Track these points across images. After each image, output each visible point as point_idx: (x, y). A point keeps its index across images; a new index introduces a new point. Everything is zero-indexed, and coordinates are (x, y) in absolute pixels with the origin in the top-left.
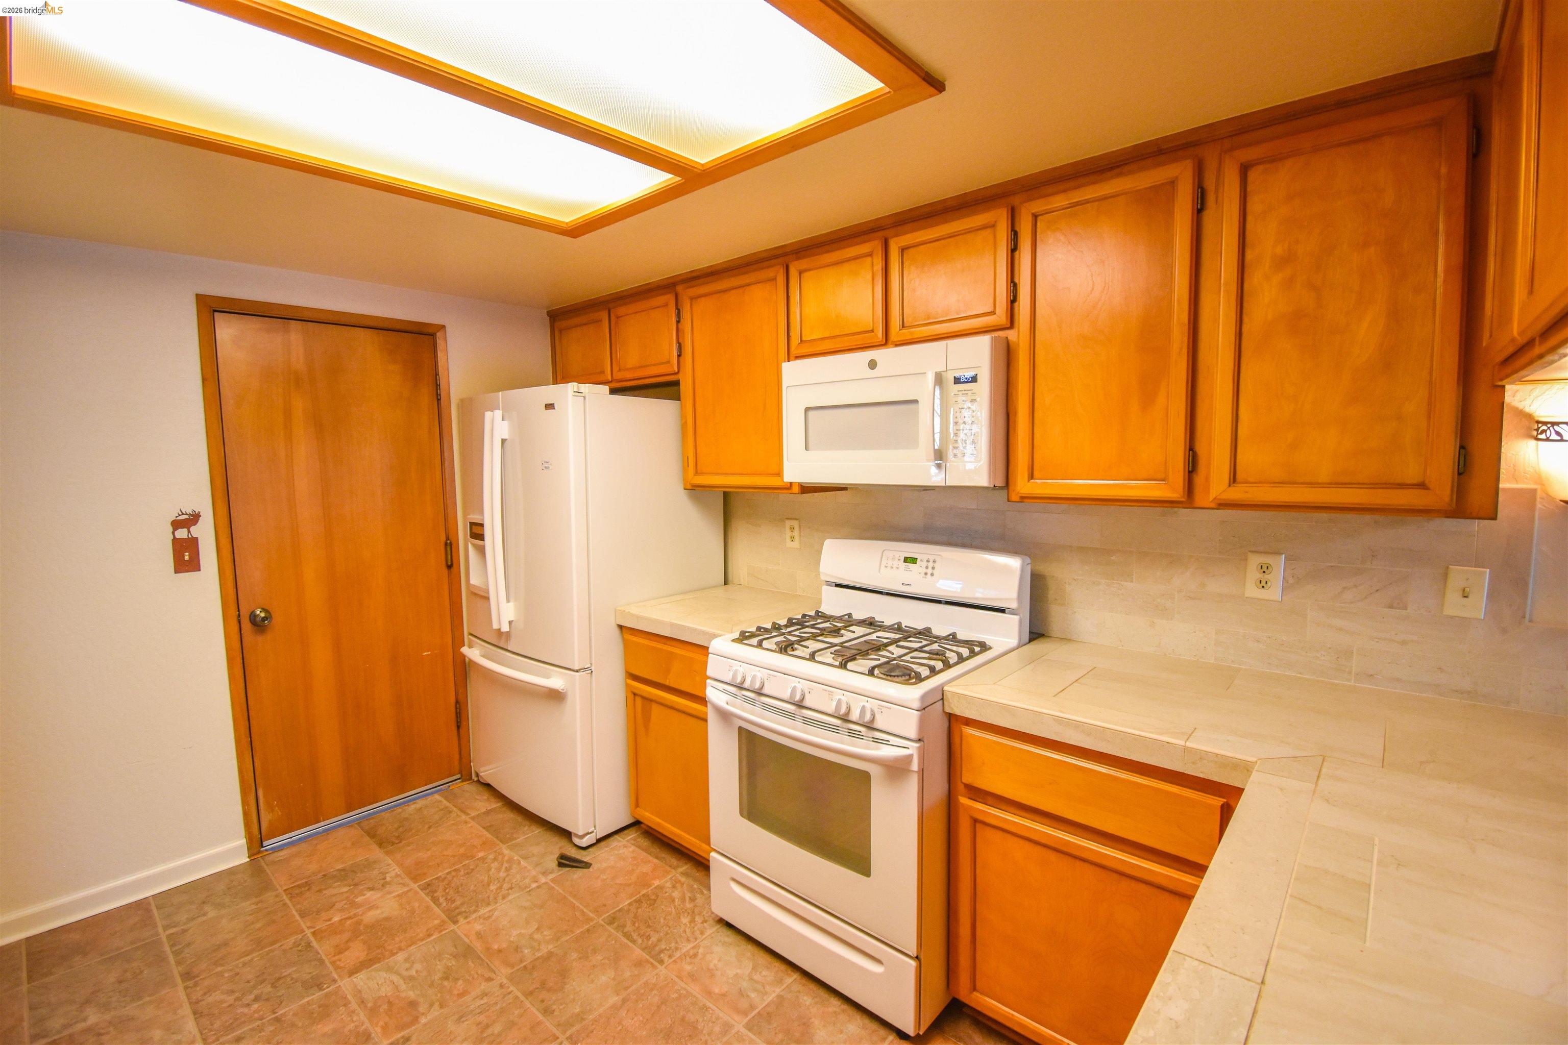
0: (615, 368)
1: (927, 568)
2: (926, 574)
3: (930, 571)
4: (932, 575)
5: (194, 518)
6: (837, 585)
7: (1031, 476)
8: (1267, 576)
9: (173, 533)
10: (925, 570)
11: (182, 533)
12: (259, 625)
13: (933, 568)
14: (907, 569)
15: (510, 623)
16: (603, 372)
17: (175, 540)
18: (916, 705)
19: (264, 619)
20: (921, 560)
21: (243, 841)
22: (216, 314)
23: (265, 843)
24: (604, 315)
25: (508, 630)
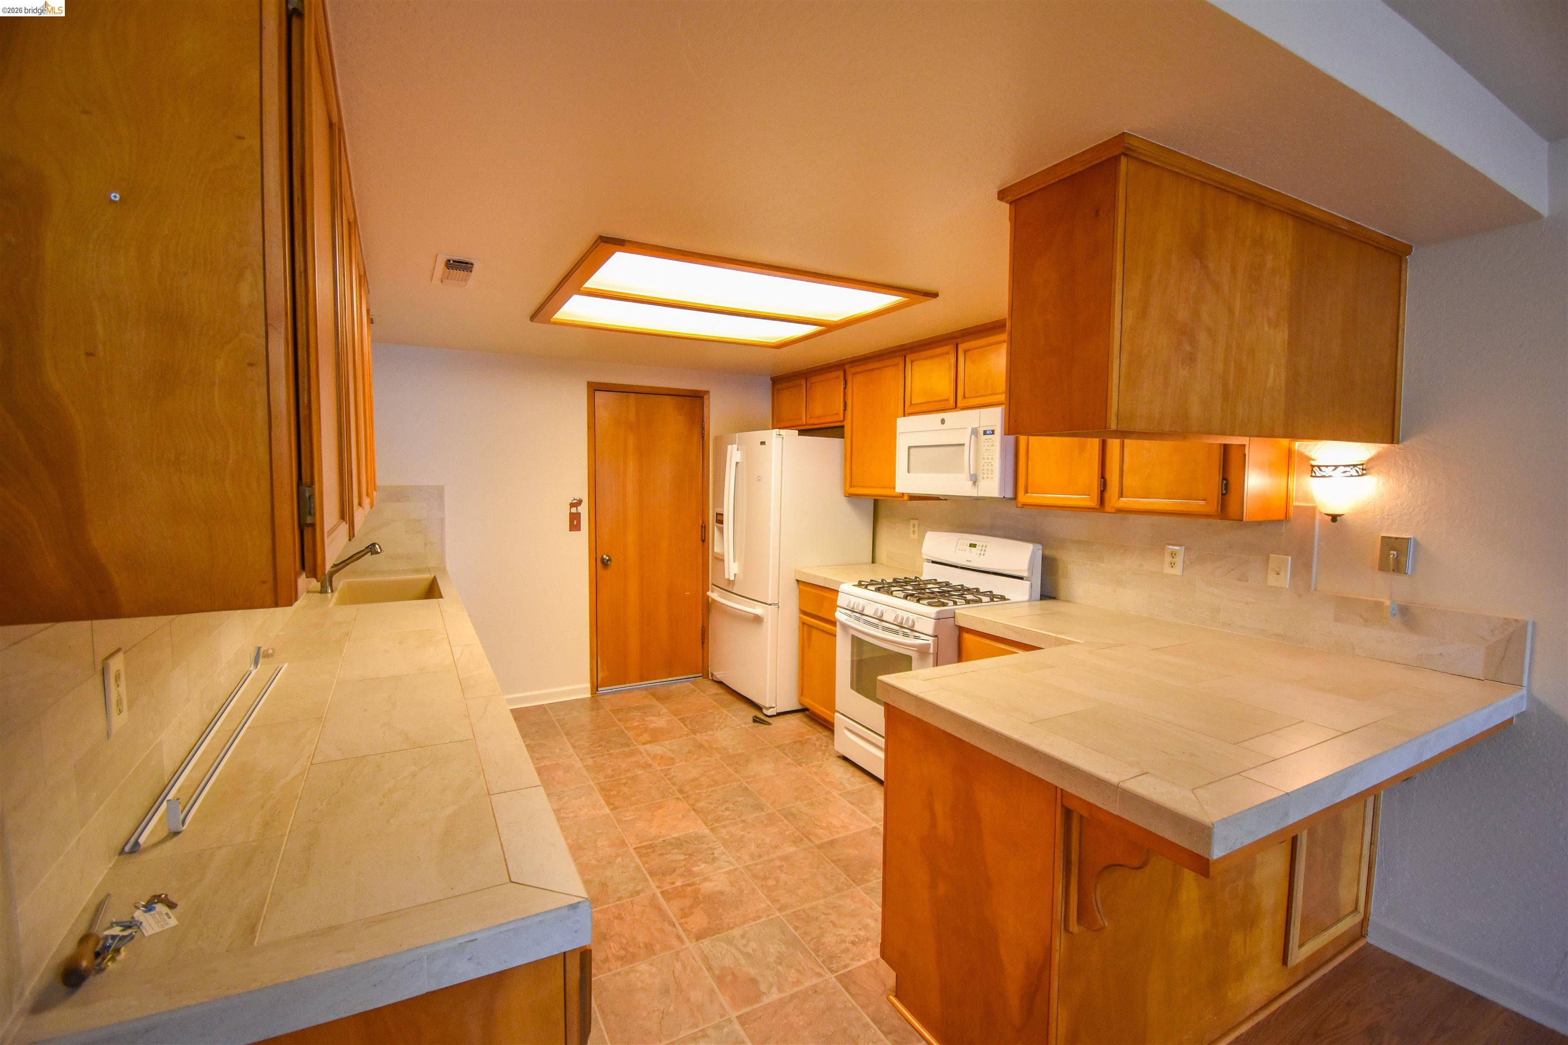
0: (808, 417)
1: (981, 550)
2: (980, 554)
3: (982, 553)
4: (984, 555)
5: (580, 502)
6: (933, 562)
7: (1026, 492)
8: (1174, 560)
9: (570, 509)
10: (980, 552)
11: (574, 510)
12: (605, 564)
13: (985, 551)
14: (971, 551)
15: (735, 575)
16: (801, 419)
17: (571, 514)
18: (934, 616)
19: (608, 560)
20: (979, 546)
21: (589, 685)
22: (596, 392)
23: (599, 689)
24: (803, 382)
25: (733, 579)
